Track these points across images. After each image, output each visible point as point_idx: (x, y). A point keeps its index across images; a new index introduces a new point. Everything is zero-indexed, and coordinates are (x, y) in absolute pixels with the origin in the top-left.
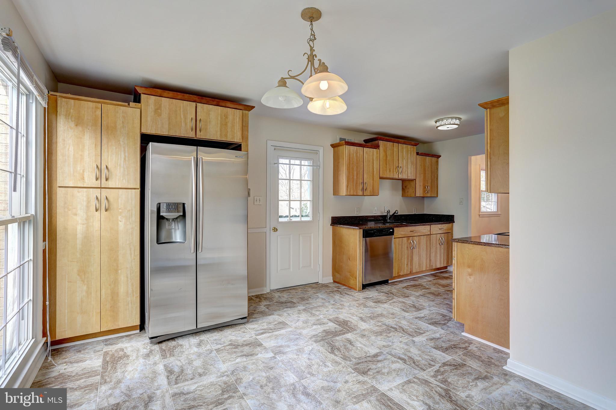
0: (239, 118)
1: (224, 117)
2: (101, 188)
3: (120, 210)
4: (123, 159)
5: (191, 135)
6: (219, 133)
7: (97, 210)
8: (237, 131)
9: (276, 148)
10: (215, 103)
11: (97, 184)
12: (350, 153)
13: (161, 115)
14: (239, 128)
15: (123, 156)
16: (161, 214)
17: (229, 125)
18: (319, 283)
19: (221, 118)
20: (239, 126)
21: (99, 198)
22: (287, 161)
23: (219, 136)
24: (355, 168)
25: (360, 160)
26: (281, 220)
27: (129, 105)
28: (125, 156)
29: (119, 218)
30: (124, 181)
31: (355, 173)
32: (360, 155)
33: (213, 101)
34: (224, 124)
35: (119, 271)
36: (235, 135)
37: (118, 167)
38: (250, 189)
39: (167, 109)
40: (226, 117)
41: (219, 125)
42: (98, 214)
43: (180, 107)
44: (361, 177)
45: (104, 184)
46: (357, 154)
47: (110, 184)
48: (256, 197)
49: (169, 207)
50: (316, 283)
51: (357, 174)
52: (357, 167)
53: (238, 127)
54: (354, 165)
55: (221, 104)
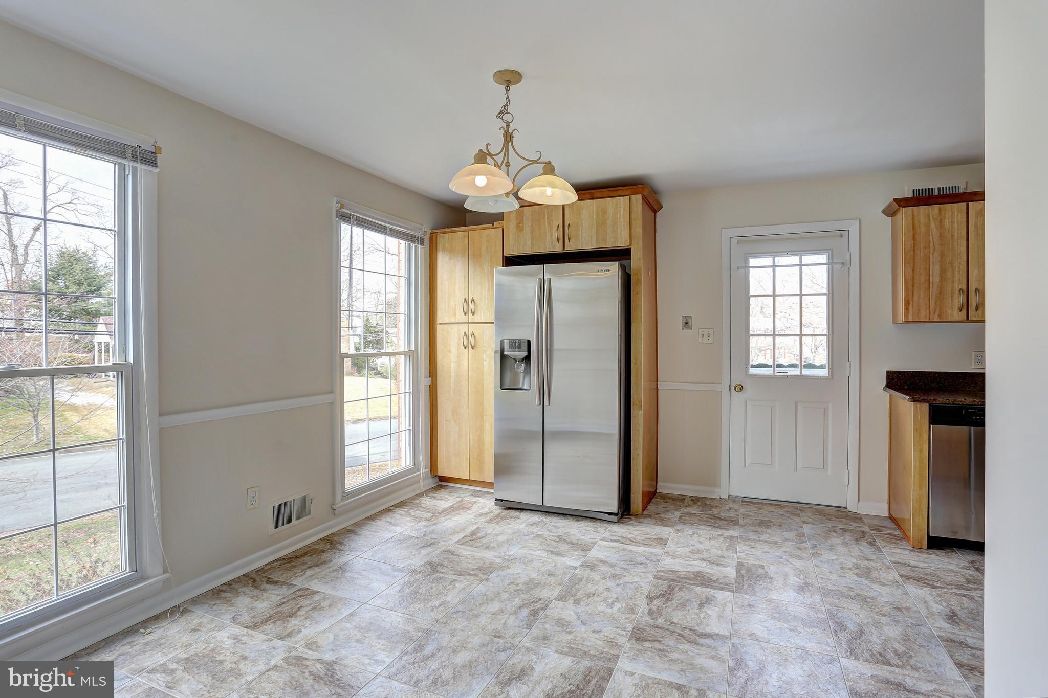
0: (624, 209)
1: (601, 213)
2: (469, 323)
3: (485, 348)
4: (487, 290)
5: (558, 248)
6: (594, 238)
7: (465, 348)
8: (621, 230)
9: (742, 240)
10: (587, 196)
11: (464, 319)
12: (916, 222)
13: (523, 230)
14: (624, 225)
15: (487, 285)
16: (506, 353)
17: (609, 223)
18: (846, 510)
19: (597, 215)
20: (624, 221)
21: (467, 334)
22: (768, 261)
23: (594, 243)
24: (935, 258)
25: (953, 236)
26: (753, 371)
27: (493, 225)
28: (489, 285)
29: (484, 357)
30: (488, 314)
31: (935, 270)
32: (953, 223)
33: (584, 194)
34: (601, 224)
35: (485, 417)
36: (619, 236)
37: (483, 299)
38: (691, 317)
39: (530, 219)
40: (604, 212)
41: (594, 227)
42: (466, 350)
43: (544, 213)
44: (960, 276)
45: (472, 318)
46: (941, 221)
47: (476, 318)
48: (703, 330)
49: (512, 344)
50: (840, 507)
51: (943, 272)
52: (942, 255)
53: (622, 224)
54: (932, 251)
55: (596, 195)
